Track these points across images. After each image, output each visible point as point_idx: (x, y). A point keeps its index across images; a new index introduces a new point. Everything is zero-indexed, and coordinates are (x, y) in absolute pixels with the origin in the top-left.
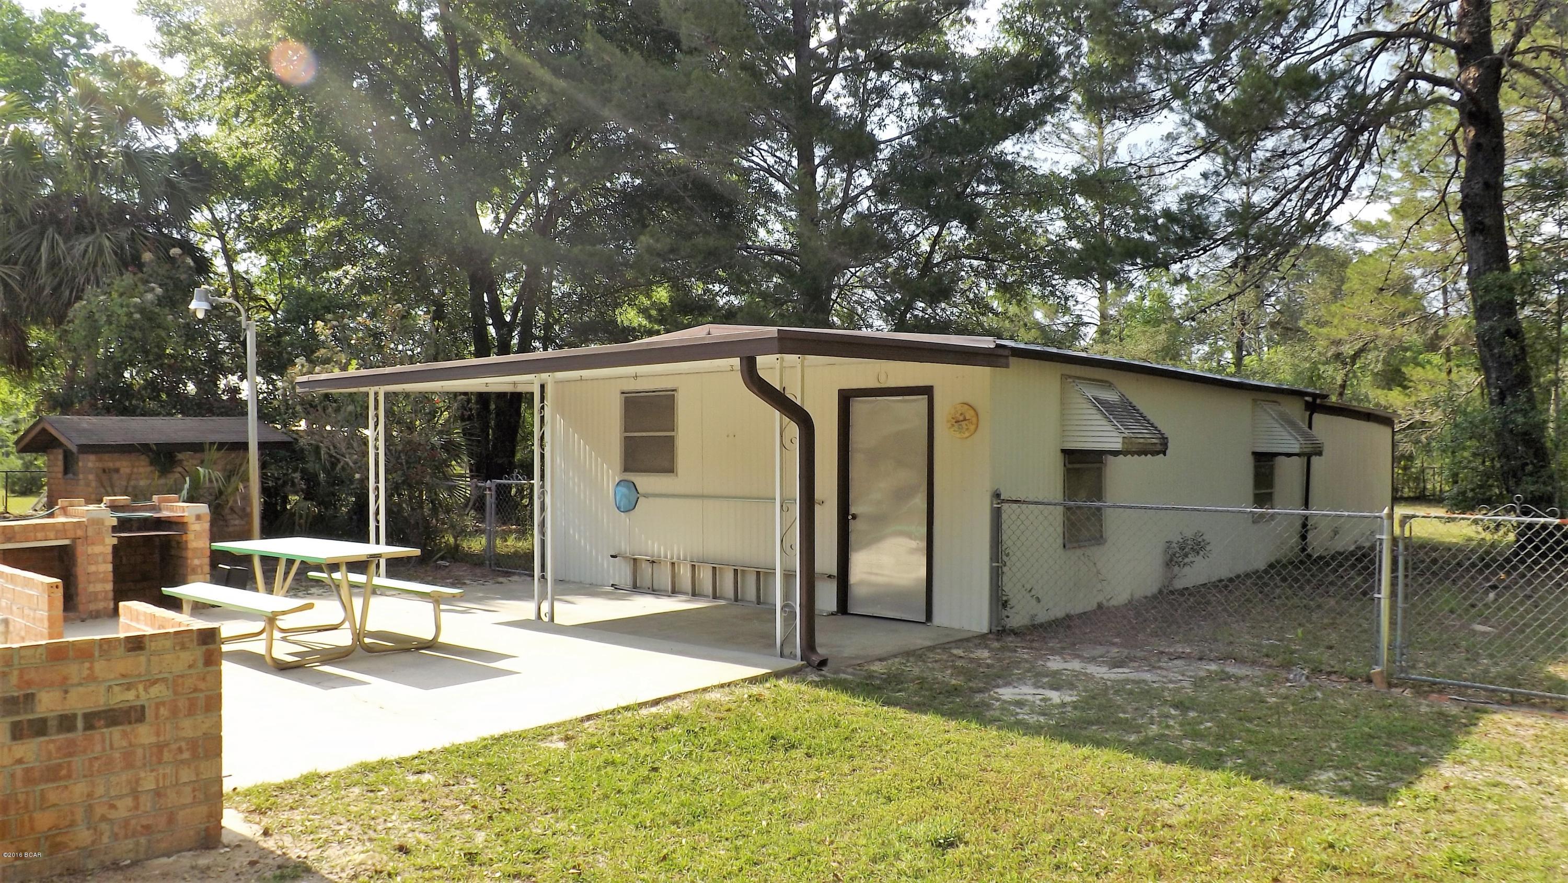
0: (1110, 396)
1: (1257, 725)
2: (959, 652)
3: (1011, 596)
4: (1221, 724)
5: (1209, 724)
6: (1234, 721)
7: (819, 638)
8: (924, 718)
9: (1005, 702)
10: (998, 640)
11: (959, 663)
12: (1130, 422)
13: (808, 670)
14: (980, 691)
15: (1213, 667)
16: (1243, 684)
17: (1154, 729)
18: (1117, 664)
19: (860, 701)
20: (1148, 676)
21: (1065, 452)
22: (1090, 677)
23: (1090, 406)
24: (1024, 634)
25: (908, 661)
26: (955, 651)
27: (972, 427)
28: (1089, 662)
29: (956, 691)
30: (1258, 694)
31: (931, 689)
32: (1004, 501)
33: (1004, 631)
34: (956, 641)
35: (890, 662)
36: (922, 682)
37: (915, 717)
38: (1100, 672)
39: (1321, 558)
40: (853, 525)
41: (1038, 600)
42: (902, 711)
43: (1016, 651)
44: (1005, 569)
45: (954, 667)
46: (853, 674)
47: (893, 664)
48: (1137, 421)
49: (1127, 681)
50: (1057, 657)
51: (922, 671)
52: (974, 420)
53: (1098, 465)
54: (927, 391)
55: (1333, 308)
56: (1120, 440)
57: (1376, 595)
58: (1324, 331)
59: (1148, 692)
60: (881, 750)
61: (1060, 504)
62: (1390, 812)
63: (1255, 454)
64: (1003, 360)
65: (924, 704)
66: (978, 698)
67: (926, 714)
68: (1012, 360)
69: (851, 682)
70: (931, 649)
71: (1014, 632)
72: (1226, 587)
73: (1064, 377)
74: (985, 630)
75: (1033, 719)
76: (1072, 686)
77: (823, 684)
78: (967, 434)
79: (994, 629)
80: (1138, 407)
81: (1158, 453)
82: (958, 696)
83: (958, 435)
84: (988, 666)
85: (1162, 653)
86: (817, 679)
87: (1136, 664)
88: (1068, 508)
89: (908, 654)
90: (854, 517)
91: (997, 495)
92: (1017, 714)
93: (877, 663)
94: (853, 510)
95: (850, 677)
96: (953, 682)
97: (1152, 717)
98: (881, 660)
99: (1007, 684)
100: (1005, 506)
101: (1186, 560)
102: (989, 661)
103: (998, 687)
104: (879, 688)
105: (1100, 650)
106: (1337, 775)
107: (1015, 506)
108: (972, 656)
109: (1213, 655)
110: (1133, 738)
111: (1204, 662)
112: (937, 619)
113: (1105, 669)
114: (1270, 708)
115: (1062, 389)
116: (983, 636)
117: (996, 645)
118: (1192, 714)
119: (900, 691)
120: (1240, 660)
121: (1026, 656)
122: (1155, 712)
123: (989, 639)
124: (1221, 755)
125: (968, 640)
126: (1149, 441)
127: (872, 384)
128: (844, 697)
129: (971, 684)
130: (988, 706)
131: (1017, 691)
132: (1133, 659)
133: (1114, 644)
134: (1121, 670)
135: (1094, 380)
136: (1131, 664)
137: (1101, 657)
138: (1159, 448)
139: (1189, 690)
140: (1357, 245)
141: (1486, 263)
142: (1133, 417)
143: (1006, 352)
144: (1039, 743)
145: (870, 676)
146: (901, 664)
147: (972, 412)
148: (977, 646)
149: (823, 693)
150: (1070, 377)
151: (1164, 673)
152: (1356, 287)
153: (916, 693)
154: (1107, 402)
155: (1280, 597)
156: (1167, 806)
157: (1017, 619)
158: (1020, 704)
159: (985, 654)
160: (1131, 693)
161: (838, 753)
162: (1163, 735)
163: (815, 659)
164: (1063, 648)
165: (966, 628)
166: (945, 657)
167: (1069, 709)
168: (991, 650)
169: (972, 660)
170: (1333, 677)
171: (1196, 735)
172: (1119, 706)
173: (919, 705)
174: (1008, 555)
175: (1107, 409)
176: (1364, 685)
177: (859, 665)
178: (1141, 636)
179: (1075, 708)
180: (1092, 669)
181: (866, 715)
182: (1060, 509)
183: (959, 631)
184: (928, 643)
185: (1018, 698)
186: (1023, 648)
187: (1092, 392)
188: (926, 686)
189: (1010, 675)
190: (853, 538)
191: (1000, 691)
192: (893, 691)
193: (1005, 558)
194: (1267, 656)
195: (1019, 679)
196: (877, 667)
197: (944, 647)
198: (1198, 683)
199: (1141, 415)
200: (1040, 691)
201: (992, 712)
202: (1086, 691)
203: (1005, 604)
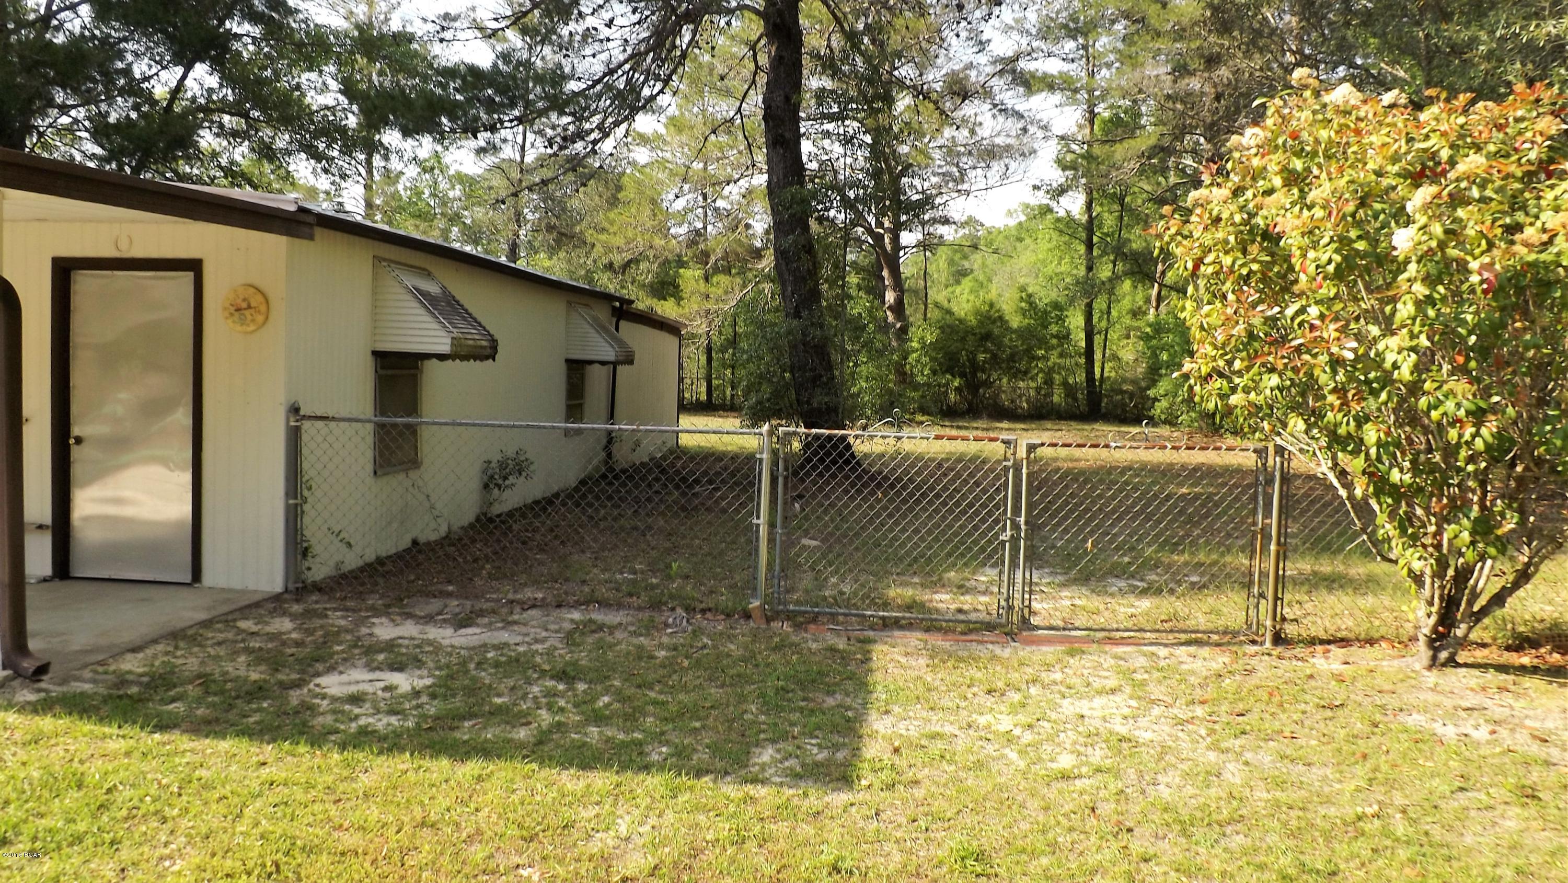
0: (433, 288)
1: (661, 692)
2: (246, 625)
3: (313, 541)
4: (620, 696)
5: (606, 699)
6: (633, 690)
7: (32, 624)
8: (225, 745)
9: (334, 699)
10: (297, 601)
11: (255, 644)
12: (457, 320)
13: (16, 683)
14: (297, 685)
15: (576, 615)
16: (619, 635)
17: (545, 717)
18: (461, 623)
19: (114, 730)
20: (504, 636)
21: (376, 354)
22: (437, 648)
23: (409, 297)
24: (332, 589)
25: (176, 648)
26: (243, 624)
27: (260, 318)
28: (426, 623)
29: (258, 691)
30: (640, 647)
31: (222, 692)
32: (304, 417)
33: (305, 588)
34: (241, 609)
35: (149, 652)
36: (204, 680)
37: (207, 744)
38: (445, 635)
39: (624, 471)
40: (76, 453)
41: (349, 545)
42: (185, 738)
43: (326, 616)
44: (306, 507)
45: (248, 651)
46: (94, 681)
47: (155, 656)
48: (464, 319)
49: (484, 647)
50: (384, 620)
51: (203, 663)
52: (263, 308)
53: (412, 371)
54: (194, 266)
55: (612, 215)
56: (449, 341)
57: (755, 521)
58: (603, 237)
59: (517, 660)
60: (164, 820)
61: (369, 421)
62: (860, 796)
63: (568, 361)
64: (306, 230)
65: (217, 720)
66: (295, 697)
67: (224, 738)
68: (318, 232)
69: (91, 697)
70: (207, 624)
71: (317, 588)
72: (544, 509)
73: (378, 259)
74: (278, 587)
75: (382, 723)
76: (418, 663)
77: (43, 707)
78: (252, 328)
79: (291, 586)
80: (462, 302)
81: (487, 358)
82: (265, 699)
83: (238, 328)
84: (298, 644)
85: (512, 602)
86: (32, 697)
87: (486, 620)
88: (380, 426)
89: (176, 636)
90: (79, 441)
91: (295, 410)
92: (357, 717)
93: (129, 656)
94: (76, 431)
95: (87, 687)
96: (254, 676)
97: (535, 698)
98: (134, 650)
99: (331, 669)
100: (306, 425)
101: (507, 482)
102: (294, 635)
103: (318, 674)
104: (138, 700)
105: (435, 605)
106: (778, 751)
107: (320, 424)
108: (268, 629)
109: (572, 599)
110: (522, 734)
111: (564, 610)
112: (210, 577)
113: (449, 632)
114: (663, 666)
115: (375, 277)
116: (277, 598)
117: (296, 608)
118: (581, 687)
119: (173, 700)
120: (604, 604)
121: (343, 622)
122: (536, 689)
123: (286, 601)
124: (640, 744)
125: (257, 605)
126: (479, 343)
127: (107, 251)
128: (87, 727)
129: (281, 677)
130: (312, 709)
131: (344, 678)
132: (481, 613)
133: (450, 595)
134: (470, 631)
135: (412, 266)
136: (479, 621)
137: (440, 613)
138: (488, 352)
139: (563, 653)
140: (632, 154)
141: (785, 176)
142: (459, 314)
143: (310, 219)
144: (402, 762)
145: (122, 681)
146: (167, 653)
147: (259, 298)
148: (273, 613)
149: (46, 723)
150: (385, 260)
151: (524, 630)
152: (632, 196)
153: (199, 701)
154: (429, 293)
155: (605, 518)
156: (611, 843)
157: (319, 571)
158: (356, 699)
159: (283, 625)
160: (497, 665)
161: (89, 841)
162: (559, 724)
163: (28, 665)
164: (388, 606)
165: (252, 587)
166: (230, 635)
167: (424, 699)
168: (293, 617)
169: (272, 637)
170: (709, 615)
171: (599, 719)
172: (490, 687)
173: (209, 722)
174: (310, 488)
175: (431, 303)
176: (742, 621)
177: (101, 663)
178: (478, 582)
179: (433, 696)
180: (434, 633)
181: (128, 754)
182: (370, 427)
183: (243, 592)
184: (203, 616)
185: (353, 689)
186: (335, 610)
187: (411, 281)
188: (213, 687)
189: (331, 656)
190: (77, 470)
191: (323, 681)
192: (164, 702)
193: (306, 493)
194: (631, 595)
195: (345, 660)
196: (132, 664)
197: (227, 620)
198: (570, 639)
199: (466, 311)
200: (377, 675)
201: (320, 719)
202: (440, 668)
203: (305, 552)
